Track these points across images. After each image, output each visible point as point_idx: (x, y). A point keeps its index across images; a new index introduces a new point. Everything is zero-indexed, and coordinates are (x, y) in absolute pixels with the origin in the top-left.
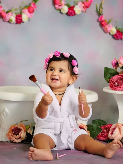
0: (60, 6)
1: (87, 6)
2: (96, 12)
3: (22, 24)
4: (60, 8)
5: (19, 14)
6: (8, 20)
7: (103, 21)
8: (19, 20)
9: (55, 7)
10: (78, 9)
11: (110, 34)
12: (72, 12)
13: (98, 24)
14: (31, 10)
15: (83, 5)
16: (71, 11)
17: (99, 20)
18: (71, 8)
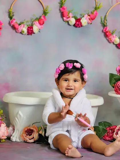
0: (68, 18)
1: (93, 18)
2: (101, 24)
3: (33, 34)
4: (68, 20)
5: (31, 26)
6: (20, 31)
7: (107, 32)
8: (30, 31)
9: (63, 19)
10: (84, 21)
11: (113, 43)
12: (79, 23)
13: (103, 34)
14: (41, 21)
15: (89, 17)
16: (78, 23)
17: (104, 31)
18: (78, 20)
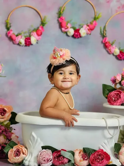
0: (66, 29)
1: (92, 29)
2: (100, 34)
3: (31, 46)
4: (66, 30)
5: (28, 37)
6: (18, 43)
7: (106, 43)
8: (28, 43)
9: (62, 30)
10: (83, 32)
11: (113, 54)
12: (78, 34)
13: (102, 45)
14: (39, 33)
15: (88, 27)
16: (76, 34)
17: (103, 42)
18: (77, 31)
